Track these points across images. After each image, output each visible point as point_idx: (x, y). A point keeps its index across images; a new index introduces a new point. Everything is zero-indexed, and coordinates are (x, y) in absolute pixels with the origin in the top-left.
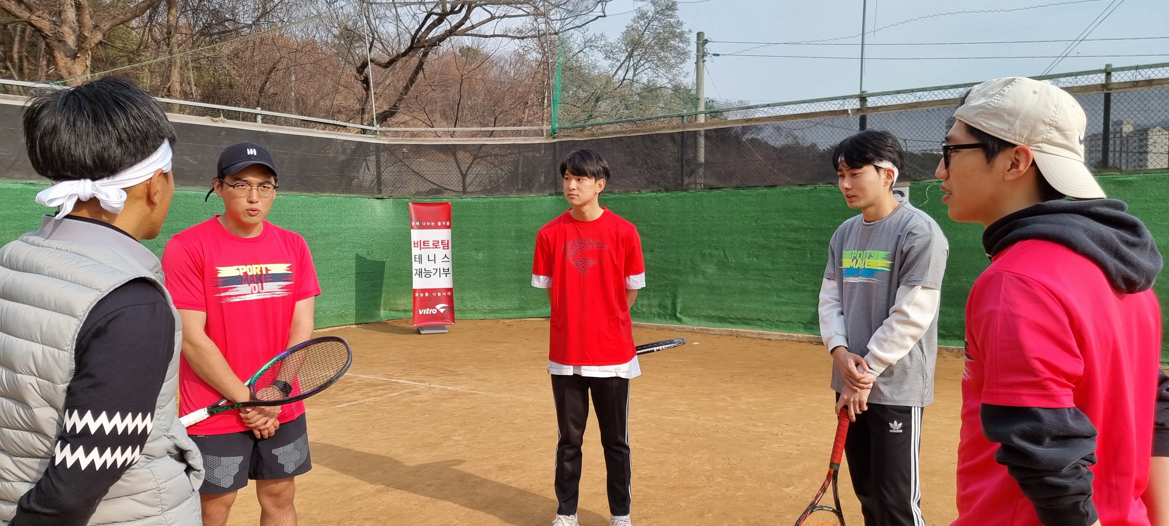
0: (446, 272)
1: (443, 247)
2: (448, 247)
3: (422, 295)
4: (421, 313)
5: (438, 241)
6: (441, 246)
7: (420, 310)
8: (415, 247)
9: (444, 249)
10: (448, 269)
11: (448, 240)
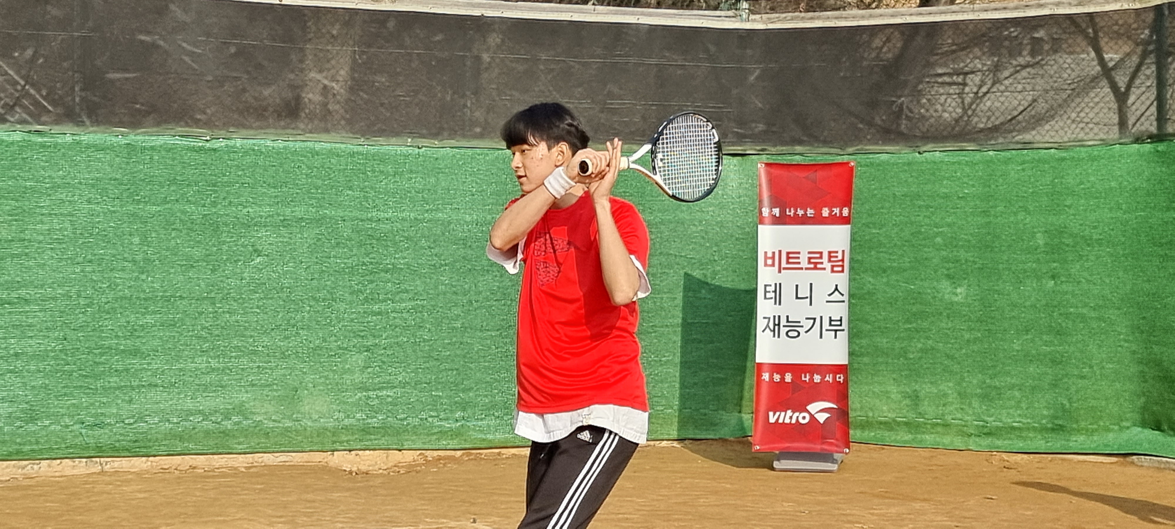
0: (835, 325)
1: (833, 266)
2: (843, 266)
3: (777, 377)
4: (772, 420)
5: (821, 253)
6: (828, 266)
7: (771, 414)
8: (766, 265)
9: (833, 271)
10: (841, 320)
11: (843, 251)
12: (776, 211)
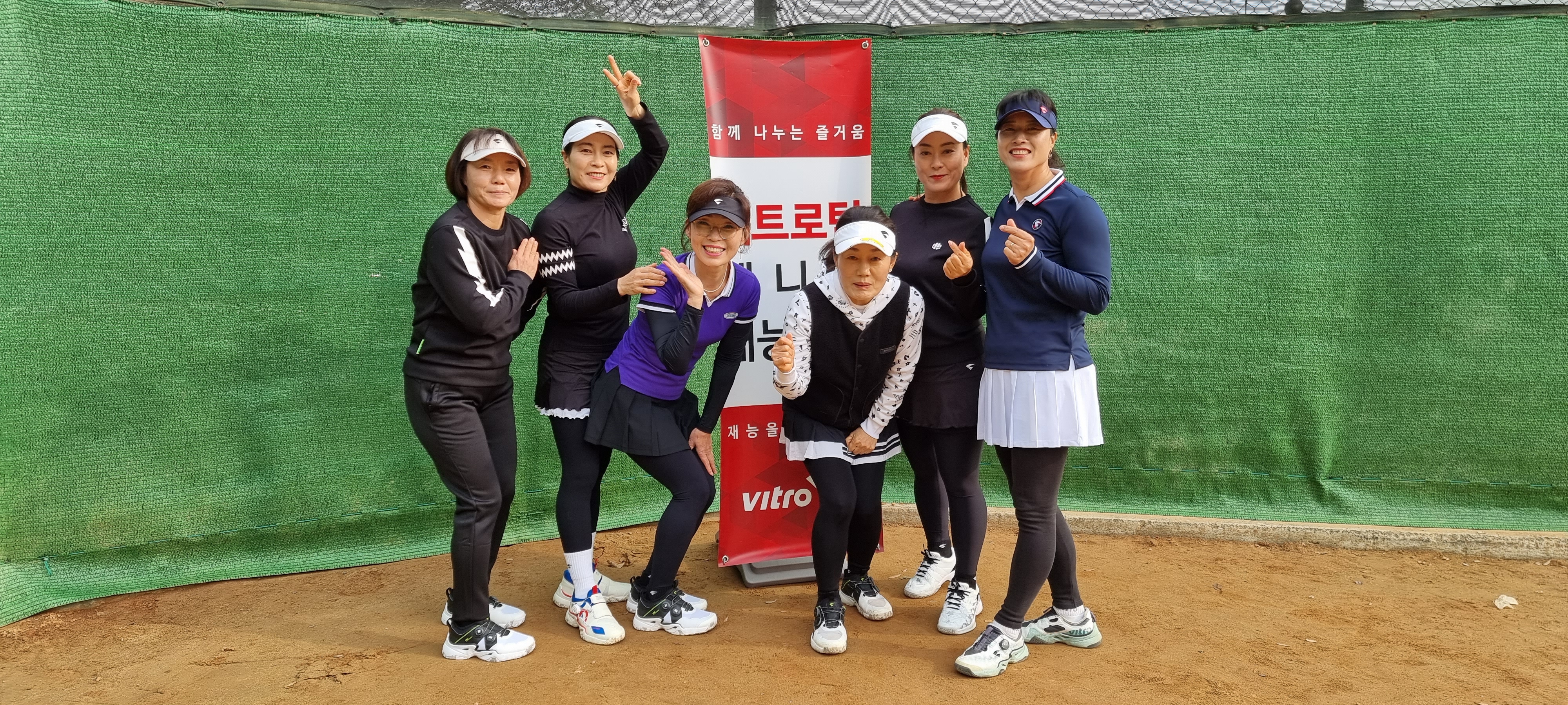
3: (752, 431)
4: (750, 507)
5: (817, 207)
12: (735, 131)
